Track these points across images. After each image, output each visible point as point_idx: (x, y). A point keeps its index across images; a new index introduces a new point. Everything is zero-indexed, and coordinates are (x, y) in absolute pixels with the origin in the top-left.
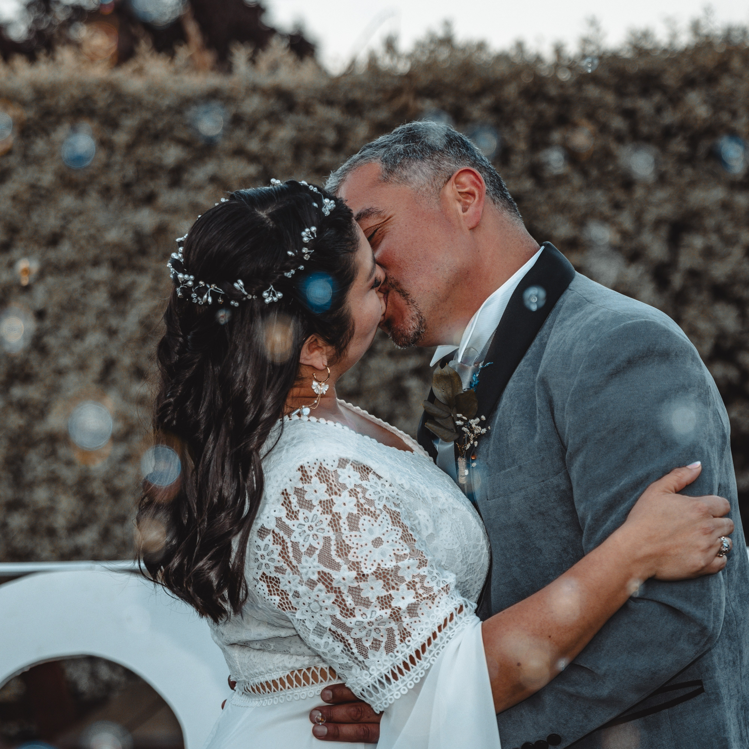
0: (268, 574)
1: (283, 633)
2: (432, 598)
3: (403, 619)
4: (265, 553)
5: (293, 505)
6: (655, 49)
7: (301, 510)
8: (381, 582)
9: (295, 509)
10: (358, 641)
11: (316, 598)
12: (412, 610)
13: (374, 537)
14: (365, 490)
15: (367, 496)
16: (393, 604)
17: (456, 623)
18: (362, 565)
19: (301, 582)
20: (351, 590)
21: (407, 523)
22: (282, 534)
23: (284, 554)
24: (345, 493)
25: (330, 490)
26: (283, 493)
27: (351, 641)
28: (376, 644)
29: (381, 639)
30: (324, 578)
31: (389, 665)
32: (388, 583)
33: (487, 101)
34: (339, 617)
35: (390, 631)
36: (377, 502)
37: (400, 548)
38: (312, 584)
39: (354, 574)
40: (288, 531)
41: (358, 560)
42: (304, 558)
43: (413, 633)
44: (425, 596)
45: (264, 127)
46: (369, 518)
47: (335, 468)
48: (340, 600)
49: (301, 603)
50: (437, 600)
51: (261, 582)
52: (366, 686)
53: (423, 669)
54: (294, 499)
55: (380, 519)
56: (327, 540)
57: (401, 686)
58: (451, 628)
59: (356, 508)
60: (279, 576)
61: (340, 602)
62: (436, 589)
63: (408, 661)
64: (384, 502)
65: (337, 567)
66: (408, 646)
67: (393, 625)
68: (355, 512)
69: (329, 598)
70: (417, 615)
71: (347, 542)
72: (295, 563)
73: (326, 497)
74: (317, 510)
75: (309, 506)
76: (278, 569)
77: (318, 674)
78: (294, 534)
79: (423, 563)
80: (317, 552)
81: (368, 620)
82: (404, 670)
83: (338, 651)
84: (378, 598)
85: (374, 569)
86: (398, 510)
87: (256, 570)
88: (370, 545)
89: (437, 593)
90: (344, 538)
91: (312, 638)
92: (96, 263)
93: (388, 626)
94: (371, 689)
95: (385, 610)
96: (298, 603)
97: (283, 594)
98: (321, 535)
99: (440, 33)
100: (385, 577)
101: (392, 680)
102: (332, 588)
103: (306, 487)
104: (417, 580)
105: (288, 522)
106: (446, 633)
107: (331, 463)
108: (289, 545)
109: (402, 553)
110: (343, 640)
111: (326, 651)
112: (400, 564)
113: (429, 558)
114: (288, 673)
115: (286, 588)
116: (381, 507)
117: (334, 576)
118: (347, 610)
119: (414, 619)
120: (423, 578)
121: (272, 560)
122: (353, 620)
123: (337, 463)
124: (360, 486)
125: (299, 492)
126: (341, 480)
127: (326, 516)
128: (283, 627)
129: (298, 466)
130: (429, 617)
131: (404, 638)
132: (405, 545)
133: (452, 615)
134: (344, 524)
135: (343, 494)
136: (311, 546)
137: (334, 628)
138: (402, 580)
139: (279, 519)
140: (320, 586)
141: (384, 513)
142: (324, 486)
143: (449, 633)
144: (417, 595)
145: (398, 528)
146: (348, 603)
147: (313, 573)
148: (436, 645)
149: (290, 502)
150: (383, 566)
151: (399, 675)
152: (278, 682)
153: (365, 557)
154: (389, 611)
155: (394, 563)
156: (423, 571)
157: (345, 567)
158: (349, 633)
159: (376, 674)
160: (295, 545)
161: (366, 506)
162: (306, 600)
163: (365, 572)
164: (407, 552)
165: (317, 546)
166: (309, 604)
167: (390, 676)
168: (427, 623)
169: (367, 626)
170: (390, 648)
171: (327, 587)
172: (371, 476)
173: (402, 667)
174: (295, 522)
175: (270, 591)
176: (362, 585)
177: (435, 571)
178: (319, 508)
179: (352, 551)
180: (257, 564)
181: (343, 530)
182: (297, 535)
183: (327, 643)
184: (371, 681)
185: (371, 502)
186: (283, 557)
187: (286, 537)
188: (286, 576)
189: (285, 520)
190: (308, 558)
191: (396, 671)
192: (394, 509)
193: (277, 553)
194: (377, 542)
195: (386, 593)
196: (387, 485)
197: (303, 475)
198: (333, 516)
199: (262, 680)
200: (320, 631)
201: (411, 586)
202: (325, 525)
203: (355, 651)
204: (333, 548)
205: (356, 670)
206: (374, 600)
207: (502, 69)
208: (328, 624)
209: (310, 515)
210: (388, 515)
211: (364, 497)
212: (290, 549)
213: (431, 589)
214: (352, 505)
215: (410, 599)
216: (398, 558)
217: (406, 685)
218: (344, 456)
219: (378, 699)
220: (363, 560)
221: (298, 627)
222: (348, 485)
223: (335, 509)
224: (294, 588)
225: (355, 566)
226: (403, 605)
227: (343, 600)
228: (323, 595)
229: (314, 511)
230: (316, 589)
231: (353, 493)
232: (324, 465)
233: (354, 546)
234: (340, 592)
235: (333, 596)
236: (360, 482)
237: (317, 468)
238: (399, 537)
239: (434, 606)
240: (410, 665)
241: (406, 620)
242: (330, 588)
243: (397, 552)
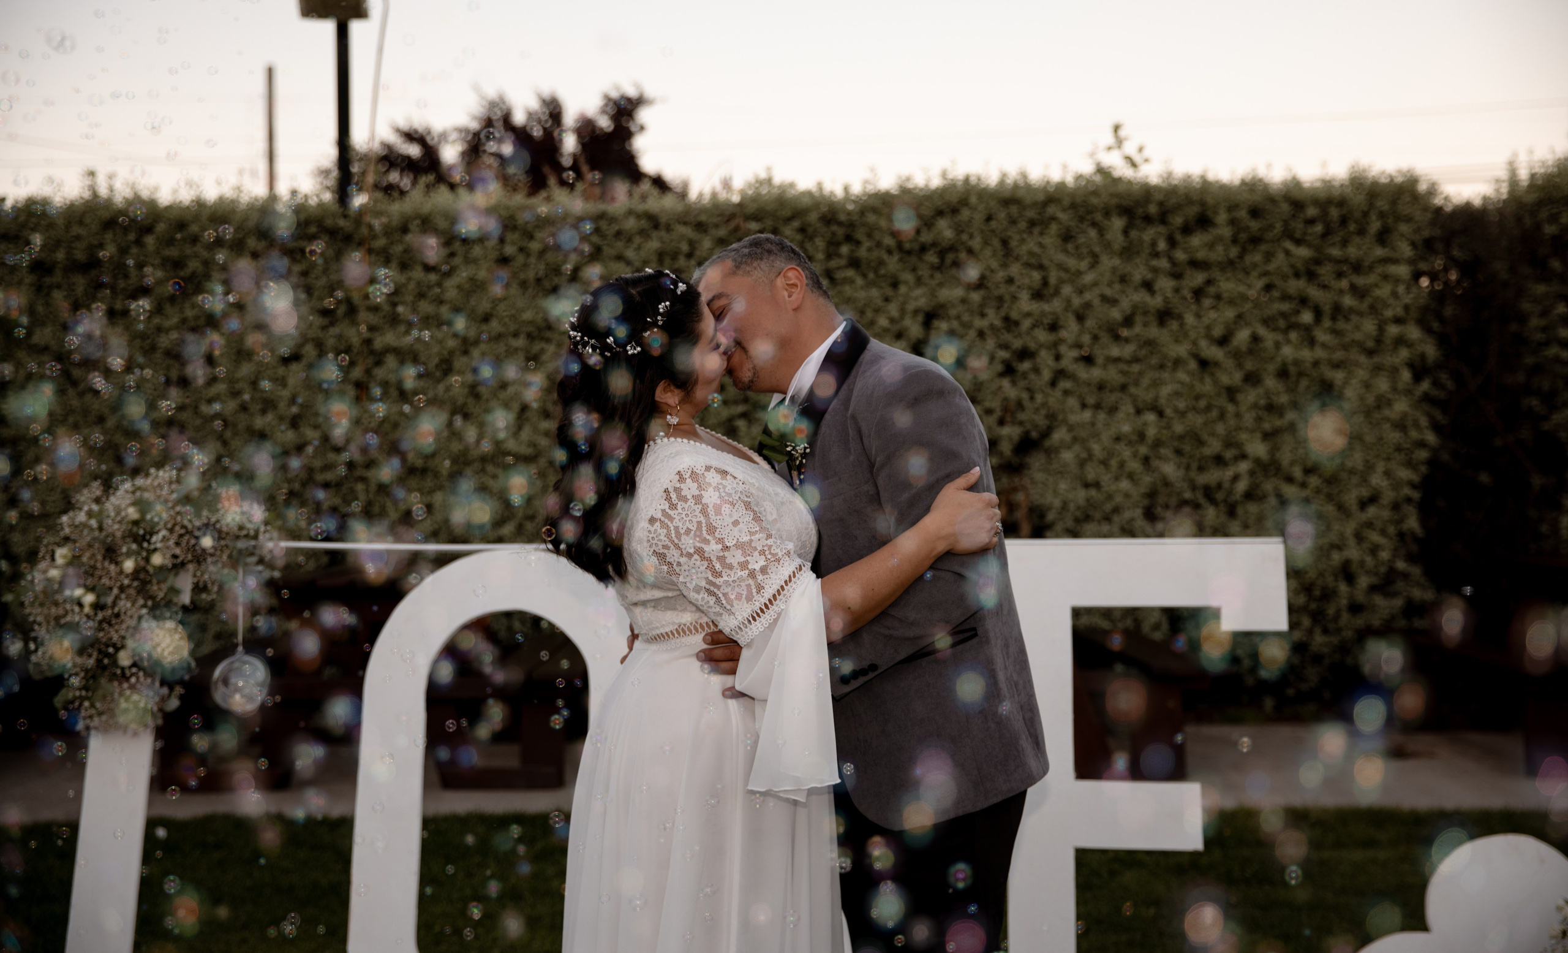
0: (657, 551)
1: (670, 594)
2: (778, 560)
3: (757, 577)
4: (655, 536)
5: (673, 500)
6: (915, 188)
7: (679, 503)
8: (740, 551)
9: (674, 502)
10: (725, 595)
11: (693, 566)
12: (764, 570)
13: (733, 520)
14: (725, 487)
15: (727, 490)
16: (750, 567)
17: (799, 579)
18: (726, 540)
19: (682, 555)
20: (718, 558)
21: (756, 509)
22: (666, 521)
23: (668, 535)
24: (711, 489)
25: (700, 487)
26: (665, 491)
27: (721, 595)
28: (739, 597)
29: (742, 592)
30: (700, 552)
31: (749, 611)
32: (745, 552)
33: (796, 224)
34: (711, 578)
35: (749, 586)
36: (733, 495)
37: (752, 526)
38: (690, 556)
39: (720, 546)
40: (671, 519)
41: (723, 537)
42: (683, 537)
43: (766, 587)
44: (772, 559)
45: (637, 240)
46: (729, 506)
47: (703, 471)
48: (711, 566)
49: (683, 570)
50: (781, 562)
51: (653, 557)
52: (733, 627)
53: (775, 612)
54: (674, 496)
55: (736, 506)
56: (699, 523)
57: (759, 625)
58: (795, 583)
59: (719, 499)
60: (666, 551)
61: (711, 568)
62: (780, 554)
63: (763, 607)
64: (739, 494)
65: (707, 542)
66: (763, 597)
67: (751, 582)
68: (719, 502)
69: (703, 565)
70: (767, 573)
71: (714, 524)
72: (676, 541)
73: (697, 493)
74: (691, 502)
75: (685, 499)
76: (665, 547)
77: (699, 627)
78: (675, 521)
79: (769, 536)
80: (693, 532)
81: (732, 579)
82: (761, 614)
83: (712, 603)
84: (739, 563)
85: (734, 542)
86: (749, 500)
87: (648, 548)
88: (730, 525)
89: (781, 557)
90: (711, 521)
91: (693, 596)
92: (516, 335)
93: (747, 583)
94: (737, 629)
95: (744, 572)
96: (680, 570)
97: (670, 563)
98: (694, 520)
99: (763, 175)
100: (742, 547)
101: (752, 622)
102: (704, 558)
103: (682, 486)
104: (766, 548)
105: (670, 512)
106: (791, 586)
107: (700, 468)
108: (672, 528)
109: (754, 530)
110: (714, 595)
111: (703, 603)
112: (752, 538)
113: (773, 532)
114: (676, 626)
115: (671, 560)
116: (737, 498)
117: (705, 549)
118: (717, 573)
119: (765, 576)
120: (770, 547)
121: (660, 540)
122: (722, 580)
123: (704, 468)
124: (721, 484)
125: (676, 489)
126: (707, 480)
127: (697, 506)
128: (669, 590)
129: (676, 471)
130: (777, 574)
131: (760, 591)
132: (756, 525)
133: (794, 572)
134: (711, 511)
135: (709, 490)
136: (688, 528)
137: (708, 587)
138: (755, 549)
139: (663, 511)
140: (696, 557)
141: (740, 502)
142: (696, 485)
143: (794, 586)
144: (767, 559)
145: (750, 513)
146: (717, 568)
147: (691, 548)
148: (785, 595)
149: (671, 498)
150: (740, 540)
151: (757, 618)
152: (670, 633)
153: (727, 534)
154: (747, 572)
155: (749, 538)
156: (770, 542)
157: (713, 542)
158: (719, 589)
159: (740, 618)
160: (676, 528)
161: (726, 498)
162: (686, 567)
163: (728, 545)
164: (758, 529)
165: (692, 528)
166: (689, 570)
167: (751, 619)
168: (776, 579)
169: (732, 583)
170: (749, 598)
171: (701, 557)
172: (729, 477)
173: (759, 611)
174: (676, 512)
175: (659, 563)
176: (726, 554)
177: (779, 541)
178: (692, 500)
179: (718, 530)
180: (649, 544)
181: (710, 516)
182: (678, 521)
183: (703, 599)
184: (736, 623)
185: (730, 495)
186: (668, 538)
187: (669, 523)
188: (671, 551)
189: (668, 510)
190: (686, 537)
191: (755, 615)
192: (746, 499)
193: (663, 535)
194: (736, 523)
195: (744, 559)
196: (741, 483)
197: (680, 478)
198: (703, 505)
199: (658, 632)
200: (697, 589)
201: (762, 553)
202: (697, 513)
203: (724, 602)
204: (704, 529)
205: (725, 616)
206: (735, 565)
207: (806, 201)
208: (703, 584)
209: (686, 506)
210: (742, 504)
211: (725, 492)
212: (673, 532)
213: (777, 554)
214: (716, 497)
215: (762, 563)
216: (751, 533)
217: (762, 625)
218: (709, 464)
219: (743, 636)
220: (726, 536)
221: (682, 587)
222: (712, 484)
223: (704, 501)
224: (677, 560)
225: (720, 541)
226: (757, 567)
227: (713, 566)
228: (698, 563)
229: (689, 503)
230: (693, 559)
231: (716, 489)
232: (695, 470)
233: (719, 526)
234: (711, 560)
235: (706, 564)
236: (721, 481)
237: (690, 472)
238: (751, 519)
239: (779, 567)
240: (765, 610)
241: (760, 577)
242: (703, 558)
243: (750, 530)
